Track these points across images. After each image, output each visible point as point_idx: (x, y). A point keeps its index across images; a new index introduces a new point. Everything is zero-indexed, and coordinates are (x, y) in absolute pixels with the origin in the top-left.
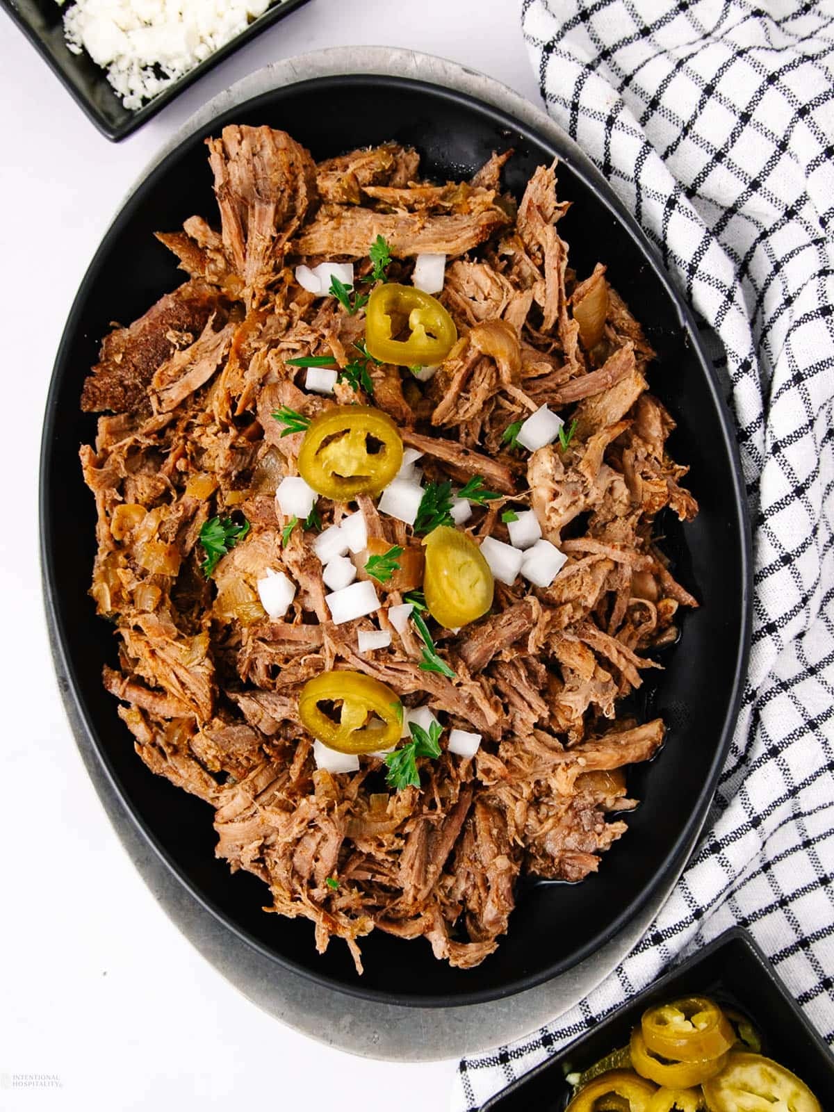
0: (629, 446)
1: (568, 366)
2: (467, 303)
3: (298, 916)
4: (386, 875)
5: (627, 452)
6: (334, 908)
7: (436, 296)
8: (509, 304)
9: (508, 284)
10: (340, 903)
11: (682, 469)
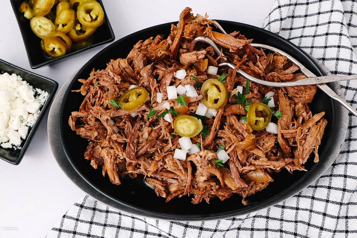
0: (216, 184)
1: (241, 167)
2: (262, 138)
3: (90, 76)
4: (98, 102)
5: (215, 183)
6: (90, 86)
7: (265, 129)
8: (261, 150)
9: (268, 151)
10: (92, 88)
11: (208, 200)
